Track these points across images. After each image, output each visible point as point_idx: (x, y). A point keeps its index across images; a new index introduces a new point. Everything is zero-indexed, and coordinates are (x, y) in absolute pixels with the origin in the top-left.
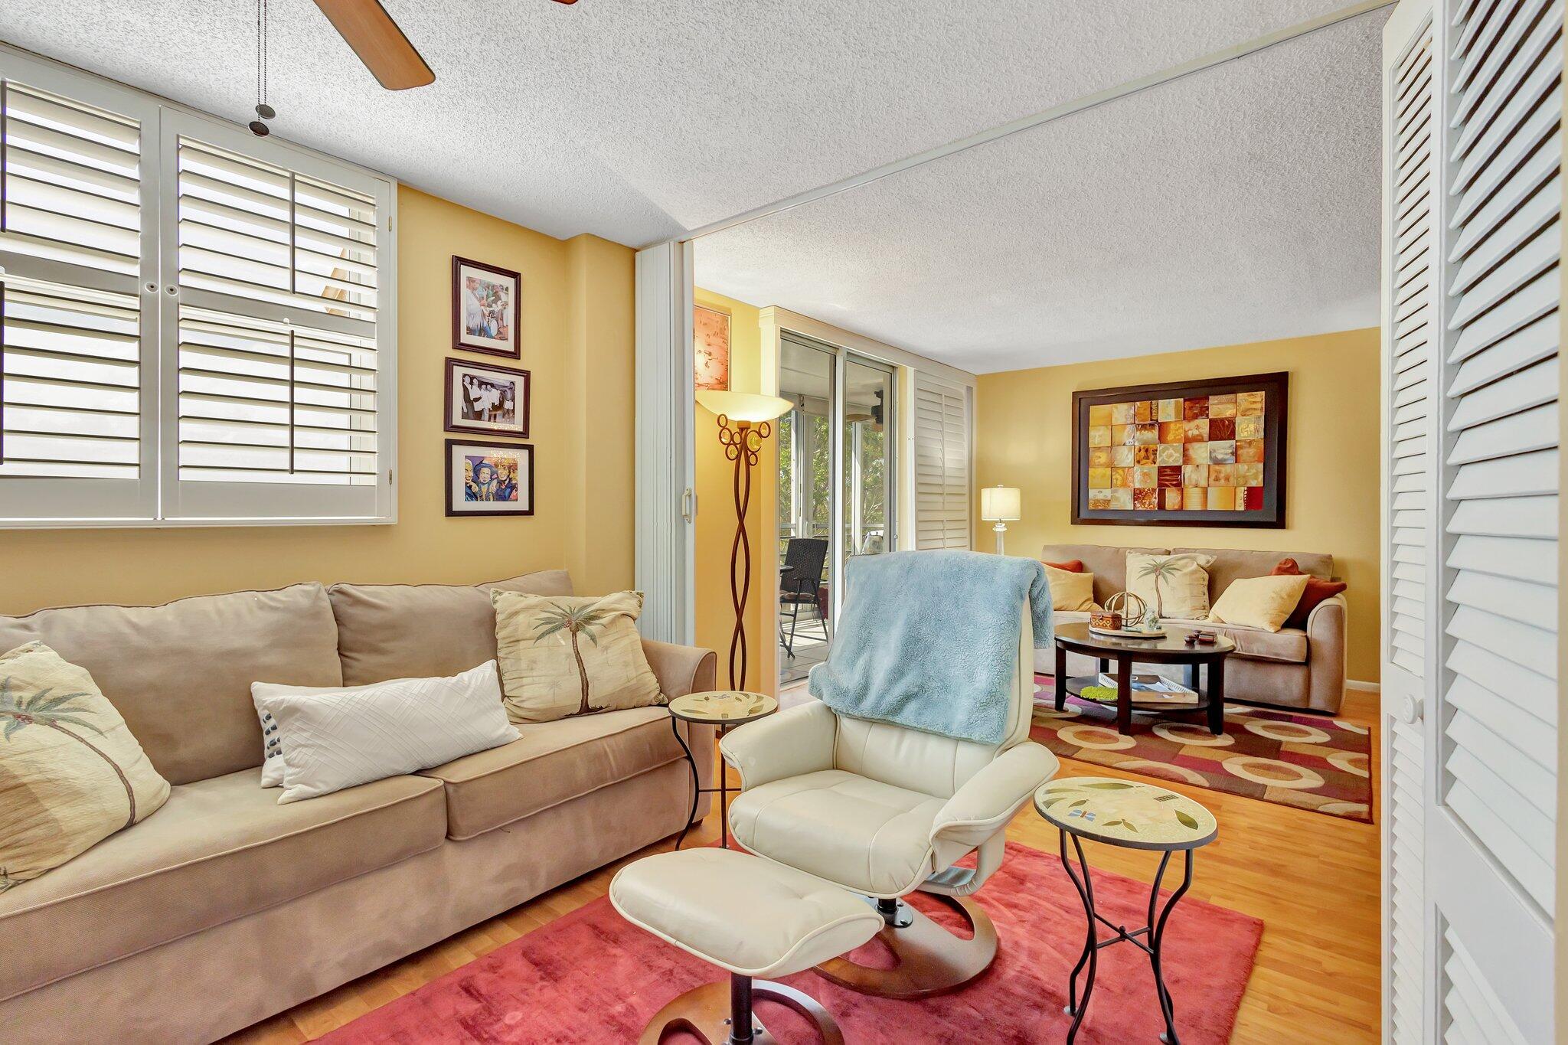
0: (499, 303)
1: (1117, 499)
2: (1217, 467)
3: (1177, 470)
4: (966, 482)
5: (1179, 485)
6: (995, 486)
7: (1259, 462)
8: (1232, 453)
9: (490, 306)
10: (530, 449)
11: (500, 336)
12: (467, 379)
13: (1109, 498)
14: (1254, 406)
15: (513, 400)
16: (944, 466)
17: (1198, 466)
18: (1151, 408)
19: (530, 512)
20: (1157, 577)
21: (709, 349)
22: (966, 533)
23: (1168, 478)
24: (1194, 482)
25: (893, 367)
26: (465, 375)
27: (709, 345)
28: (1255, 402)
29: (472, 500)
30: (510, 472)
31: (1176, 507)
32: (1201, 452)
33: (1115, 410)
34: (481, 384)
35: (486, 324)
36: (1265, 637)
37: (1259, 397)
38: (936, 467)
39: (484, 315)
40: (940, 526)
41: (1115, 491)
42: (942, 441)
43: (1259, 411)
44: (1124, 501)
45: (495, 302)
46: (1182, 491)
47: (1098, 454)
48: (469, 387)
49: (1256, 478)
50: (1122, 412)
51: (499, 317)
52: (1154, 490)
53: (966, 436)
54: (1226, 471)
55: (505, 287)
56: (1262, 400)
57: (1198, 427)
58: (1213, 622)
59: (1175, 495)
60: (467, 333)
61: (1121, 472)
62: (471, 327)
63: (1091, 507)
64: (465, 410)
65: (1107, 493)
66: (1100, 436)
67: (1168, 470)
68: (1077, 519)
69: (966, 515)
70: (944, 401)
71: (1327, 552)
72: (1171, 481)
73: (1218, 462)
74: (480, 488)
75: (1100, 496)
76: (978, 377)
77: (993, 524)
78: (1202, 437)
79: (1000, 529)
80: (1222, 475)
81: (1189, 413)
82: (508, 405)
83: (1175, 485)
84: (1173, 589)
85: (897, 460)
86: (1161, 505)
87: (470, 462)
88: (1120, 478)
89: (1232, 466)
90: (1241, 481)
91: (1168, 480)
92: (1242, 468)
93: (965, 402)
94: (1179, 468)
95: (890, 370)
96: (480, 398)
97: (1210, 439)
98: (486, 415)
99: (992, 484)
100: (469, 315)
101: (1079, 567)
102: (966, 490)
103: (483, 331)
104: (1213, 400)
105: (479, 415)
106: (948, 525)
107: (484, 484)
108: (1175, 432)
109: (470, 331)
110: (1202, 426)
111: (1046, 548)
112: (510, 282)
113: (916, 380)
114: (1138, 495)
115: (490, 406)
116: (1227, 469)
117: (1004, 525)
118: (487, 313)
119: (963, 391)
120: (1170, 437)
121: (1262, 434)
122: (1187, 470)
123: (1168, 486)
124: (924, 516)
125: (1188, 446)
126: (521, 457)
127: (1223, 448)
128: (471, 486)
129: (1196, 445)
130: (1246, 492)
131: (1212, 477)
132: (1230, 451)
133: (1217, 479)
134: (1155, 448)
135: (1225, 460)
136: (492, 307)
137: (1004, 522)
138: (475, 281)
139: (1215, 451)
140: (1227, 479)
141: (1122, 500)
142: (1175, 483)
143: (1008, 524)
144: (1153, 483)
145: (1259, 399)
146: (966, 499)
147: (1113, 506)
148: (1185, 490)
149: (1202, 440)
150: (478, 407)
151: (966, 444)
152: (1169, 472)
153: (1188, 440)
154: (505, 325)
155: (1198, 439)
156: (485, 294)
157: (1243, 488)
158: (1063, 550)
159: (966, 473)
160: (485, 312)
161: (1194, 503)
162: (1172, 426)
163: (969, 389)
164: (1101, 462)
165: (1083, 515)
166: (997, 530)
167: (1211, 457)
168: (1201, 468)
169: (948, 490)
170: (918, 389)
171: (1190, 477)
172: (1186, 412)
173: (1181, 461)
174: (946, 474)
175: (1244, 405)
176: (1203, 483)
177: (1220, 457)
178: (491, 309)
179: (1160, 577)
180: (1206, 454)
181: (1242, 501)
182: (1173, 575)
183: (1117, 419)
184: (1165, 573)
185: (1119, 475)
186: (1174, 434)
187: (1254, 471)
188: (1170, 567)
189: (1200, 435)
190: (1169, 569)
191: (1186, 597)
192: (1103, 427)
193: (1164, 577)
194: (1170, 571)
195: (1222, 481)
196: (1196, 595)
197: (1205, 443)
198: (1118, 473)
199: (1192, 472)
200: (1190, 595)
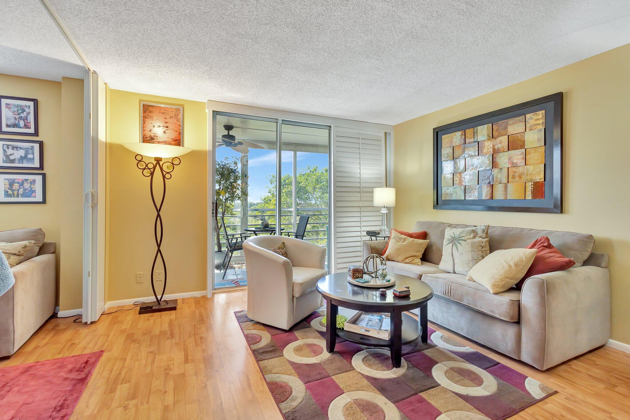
0: (25, 113)
1: (456, 193)
2: (514, 169)
3: (490, 172)
6: (382, 187)
7: (541, 163)
8: (523, 158)
9: (19, 114)
10: (44, 175)
11: (26, 127)
12: (5, 146)
13: (452, 192)
14: (538, 122)
15: (33, 154)
16: (360, 177)
17: (501, 169)
18: (474, 133)
19: (44, 202)
20: (452, 246)
21: (166, 125)
24: (499, 180)
26: (3, 145)
27: (166, 123)
28: (538, 119)
29: (9, 197)
30: (31, 185)
31: (490, 198)
32: (503, 159)
33: (454, 136)
34: (13, 148)
35: (17, 122)
37: (541, 114)
39: (15, 119)
40: (357, 209)
41: (455, 188)
43: (541, 126)
44: (459, 195)
45: (22, 112)
46: (491, 187)
47: (446, 164)
48: (6, 149)
49: (539, 175)
50: (457, 137)
51: (25, 119)
52: (476, 186)
55: (28, 106)
56: (543, 117)
57: (501, 142)
59: (489, 189)
60: (6, 127)
62: (8, 124)
63: (444, 198)
64: (5, 159)
65: (451, 189)
66: (448, 154)
67: (483, 173)
68: (436, 206)
73: (514, 165)
74: (13, 192)
75: (448, 191)
76: (394, 126)
78: (504, 149)
79: (383, 211)
80: (517, 174)
81: (496, 133)
82: (30, 156)
84: (461, 254)
86: (481, 197)
87: (7, 181)
88: (458, 179)
89: (523, 167)
90: (530, 178)
92: (530, 168)
96: (13, 154)
97: (508, 150)
98: (17, 161)
100: (7, 119)
101: (424, 236)
103: (15, 126)
104: (511, 121)
105: (13, 161)
106: (364, 209)
107: (15, 190)
109: (8, 126)
111: (417, 223)
112: (31, 104)
114: (467, 190)
115: (19, 157)
116: (520, 170)
117: (385, 209)
118: (17, 118)
119: (382, 135)
120: (485, 150)
121: (543, 142)
122: (494, 172)
123: (483, 184)
124: (343, 204)
125: (495, 155)
126: (39, 179)
127: (517, 155)
128: (7, 191)
129: (500, 155)
130: (533, 186)
131: (511, 176)
132: (521, 157)
133: (513, 177)
134: (477, 159)
135: (518, 164)
136: (20, 115)
137: (387, 207)
138: (10, 105)
139: (512, 158)
140: (520, 176)
142: (487, 181)
144: (475, 182)
145: (540, 116)
147: (454, 197)
148: (494, 186)
149: (503, 151)
150: (12, 158)
153: (495, 152)
154: (29, 122)
155: (501, 151)
156: (16, 109)
157: (530, 183)
160: (16, 117)
161: (499, 195)
162: (486, 143)
163: (388, 134)
165: (439, 203)
167: (509, 162)
168: (503, 170)
169: (363, 190)
171: (496, 177)
172: (493, 133)
173: (491, 166)
174: (363, 181)
175: (530, 123)
176: (505, 181)
177: (515, 161)
178: (20, 116)
179: (454, 246)
180: (506, 160)
181: (530, 193)
182: (461, 244)
183: (455, 142)
184: (457, 243)
185: (458, 177)
186: (487, 148)
187: (538, 170)
188: (460, 238)
189: (502, 147)
190: (459, 240)
191: (469, 260)
192: (448, 148)
193: (456, 246)
194: (459, 241)
195: (517, 179)
196: (475, 258)
197: (506, 153)
198: (457, 176)
199: (498, 173)
200: (471, 259)
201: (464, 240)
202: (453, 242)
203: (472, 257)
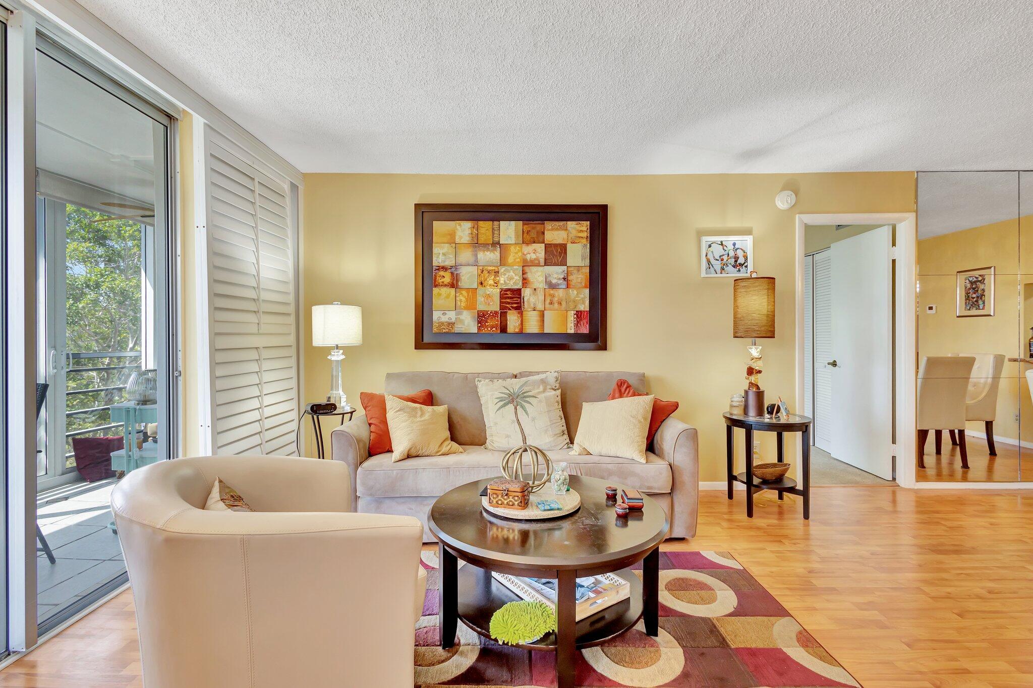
1: (462, 322)
2: (552, 292)
3: (517, 292)
4: (291, 298)
5: (519, 308)
6: (330, 302)
7: (586, 287)
8: (564, 279)
13: (453, 320)
14: (581, 235)
16: (258, 275)
17: (535, 289)
18: (494, 229)
20: (516, 408)
22: (293, 362)
23: (509, 300)
24: (532, 305)
25: (169, 117)
28: (582, 231)
31: (517, 330)
32: (538, 276)
33: (458, 227)
36: (638, 469)
37: (585, 225)
38: (247, 274)
40: (254, 355)
41: (460, 313)
42: (256, 241)
43: (585, 240)
44: (468, 324)
46: (521, 314)
47: (442, 273)
49: (584, 303)
50: (463, 230)
52: (496, 313)
53: (290, 243)
54: (559, 295)
56: (587, 230)
57: (535, 251)
58: (580, 455)
59: (516, 318)
61: (464, 293)
63: (435, 330)
65: (451, 316)
66: (444, 254)
67: (508, 293)
68: (420, 344)
69: (291, 339)
70: (258, 189)
71: (642, 372)
72: (512, 303)
73: (552, 286)
75: (444, 319)
76: (305, 176)
77: (327, 350)
78: (539, 261)
79: (337, 356)
80: (556, 299)
81: (527, 237)
83: (516, 308)
84: (533, 419)
85: (179, 259)
86: (504, 329)
88: (464, 299)
89: (564, 290)
90: (572, 305)
91: (509, 303)
92: (573, 293)
93: (288, 200)
94: (519, 290)
95: (165, 121)
97: (546, 264)
99: (327, 301)
101: (429, 399)
102: (291, 309)
104: (549, 225)
106: (265, 354)
108: (513, 256)
110: (537, 251)
111: (389, 376)
113: (208, 143)
114: (482, 318)
116: (560, 293)
117: (341, 351)
119: (286, 187)
120: (511, 259)
121: (588, 261)
122: (526, 293)
123: (510, 309)
124: (222, 343)
125: (526, 269)
127: (556, 272)
129: (534, 269)
130: (575, 316)
131: (548, 301)
132: (562, 276)
133: (551, 303)
134: (497, 270)
135: (558, 285)
137: (343, 348)
139: (550, 275)
140: (560, 303)
141: (466, 323)
142: (515, 305)
143: (348, 350)
144: (495, 306)
145: (584, 228)
146: (292, 320)
147: (458, 329)
148: (524, 313)
149: (538, 265)
151: (290, 253)
152: (509, 294)
153: (526, 264)
155: (535, 263)
157: (573, 312)
158: (411, 378)
159: (291, 288)
161: (532, 327)
162: (512, 248)
163: (294, 187)
164: (445, 283)
165: (427, 339)
166: (334, 358)
167: (546, 281)
168: (538, 291)
169: (265, 307)
170: (212, 155)
171: (528, 301)
172: (524, 236)
173: (521, 284)
174: (261, 287)
175: (574, 233)
176: (540, 307)
177: (554, 281)
179: (518, 407)
180: (542, 279)
181: (573, 325)
182: (530, 403)
183: (461, 238)
184: (523, 403)
185: (463, 296)
186: (514, 256)
187: (582, 296)
188: (525, 394)
189: (537, 259)
190: (525, 397)
191: (547, 426)
192: (447, 245)
193: (522, 407)
194: (526, 399)
195: (556, 305)
196: (554, 421)
197: (542, 268)
198: (462, 294)
199: (530, 295)
200: (549, 424)
201: (533, 397)
202: (515, 402)
203: (551, 421)
